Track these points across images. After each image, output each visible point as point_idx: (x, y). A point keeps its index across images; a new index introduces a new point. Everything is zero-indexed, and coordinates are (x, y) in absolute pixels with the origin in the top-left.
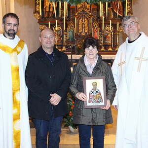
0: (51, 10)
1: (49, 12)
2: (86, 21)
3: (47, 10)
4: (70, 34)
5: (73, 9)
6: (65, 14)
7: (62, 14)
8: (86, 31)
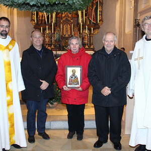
0: (43, 19)
1: (42, 20)
2: (69, 26)
3: (41, 19)
4: (56, 36)
5: (59, 17)
6: (54, 22)
7: (52, 22)
8: (69, 34)
